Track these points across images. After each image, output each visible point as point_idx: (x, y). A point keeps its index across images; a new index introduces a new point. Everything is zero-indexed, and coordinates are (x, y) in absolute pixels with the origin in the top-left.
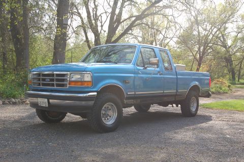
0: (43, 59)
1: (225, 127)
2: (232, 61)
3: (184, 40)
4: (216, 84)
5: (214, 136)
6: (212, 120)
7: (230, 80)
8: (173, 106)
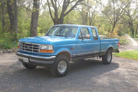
0: (25, 21)
1: (126, 74)
2: (133, 24)
3: (106, 12)
4: (123, 38)
5: (119, 81)
6: (119, 67)
7: (131, 35)
8: (98, 58)
